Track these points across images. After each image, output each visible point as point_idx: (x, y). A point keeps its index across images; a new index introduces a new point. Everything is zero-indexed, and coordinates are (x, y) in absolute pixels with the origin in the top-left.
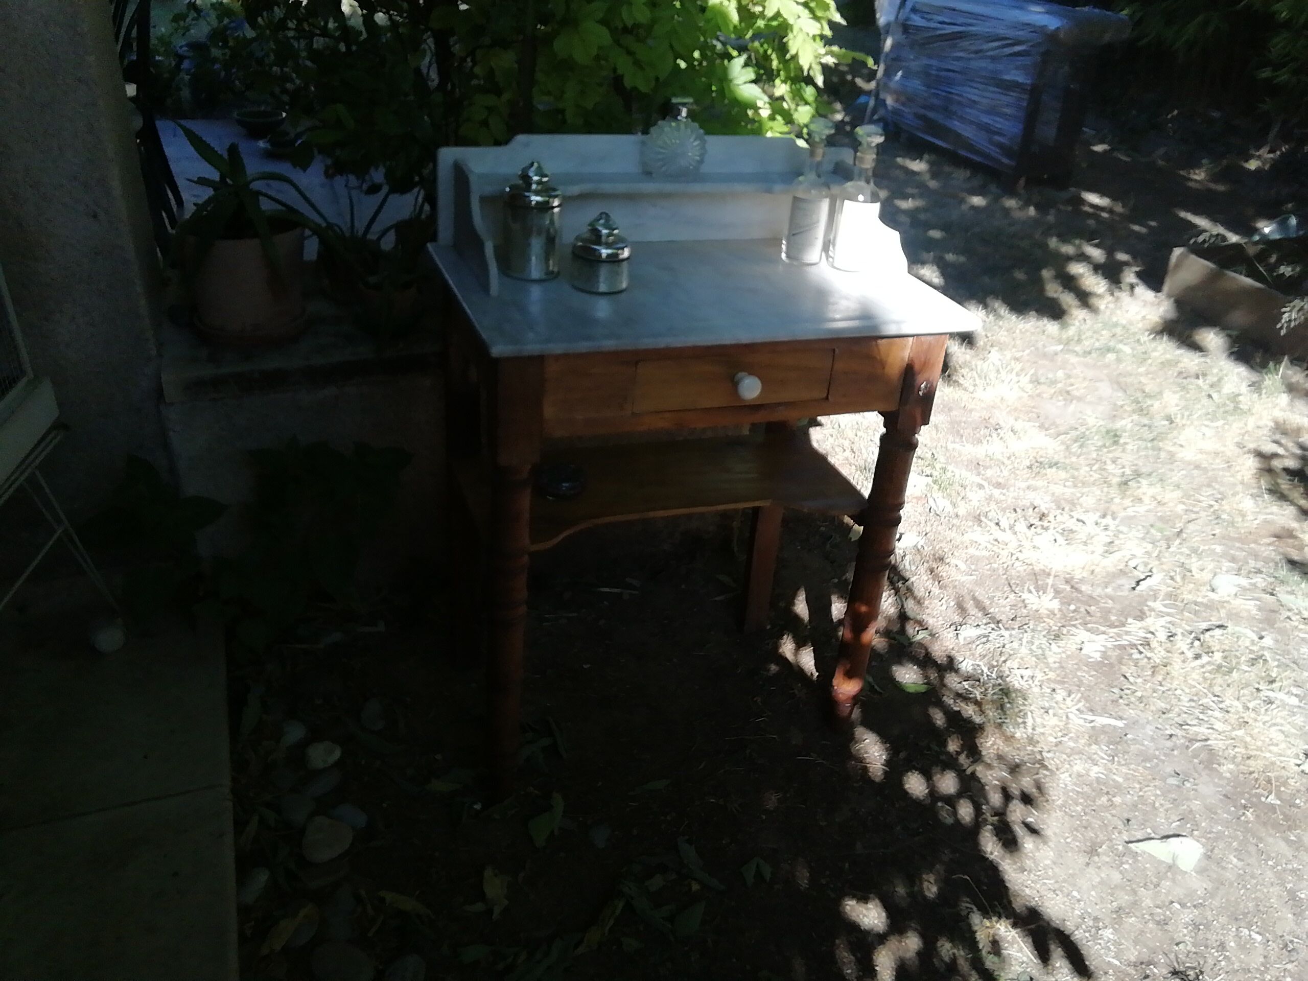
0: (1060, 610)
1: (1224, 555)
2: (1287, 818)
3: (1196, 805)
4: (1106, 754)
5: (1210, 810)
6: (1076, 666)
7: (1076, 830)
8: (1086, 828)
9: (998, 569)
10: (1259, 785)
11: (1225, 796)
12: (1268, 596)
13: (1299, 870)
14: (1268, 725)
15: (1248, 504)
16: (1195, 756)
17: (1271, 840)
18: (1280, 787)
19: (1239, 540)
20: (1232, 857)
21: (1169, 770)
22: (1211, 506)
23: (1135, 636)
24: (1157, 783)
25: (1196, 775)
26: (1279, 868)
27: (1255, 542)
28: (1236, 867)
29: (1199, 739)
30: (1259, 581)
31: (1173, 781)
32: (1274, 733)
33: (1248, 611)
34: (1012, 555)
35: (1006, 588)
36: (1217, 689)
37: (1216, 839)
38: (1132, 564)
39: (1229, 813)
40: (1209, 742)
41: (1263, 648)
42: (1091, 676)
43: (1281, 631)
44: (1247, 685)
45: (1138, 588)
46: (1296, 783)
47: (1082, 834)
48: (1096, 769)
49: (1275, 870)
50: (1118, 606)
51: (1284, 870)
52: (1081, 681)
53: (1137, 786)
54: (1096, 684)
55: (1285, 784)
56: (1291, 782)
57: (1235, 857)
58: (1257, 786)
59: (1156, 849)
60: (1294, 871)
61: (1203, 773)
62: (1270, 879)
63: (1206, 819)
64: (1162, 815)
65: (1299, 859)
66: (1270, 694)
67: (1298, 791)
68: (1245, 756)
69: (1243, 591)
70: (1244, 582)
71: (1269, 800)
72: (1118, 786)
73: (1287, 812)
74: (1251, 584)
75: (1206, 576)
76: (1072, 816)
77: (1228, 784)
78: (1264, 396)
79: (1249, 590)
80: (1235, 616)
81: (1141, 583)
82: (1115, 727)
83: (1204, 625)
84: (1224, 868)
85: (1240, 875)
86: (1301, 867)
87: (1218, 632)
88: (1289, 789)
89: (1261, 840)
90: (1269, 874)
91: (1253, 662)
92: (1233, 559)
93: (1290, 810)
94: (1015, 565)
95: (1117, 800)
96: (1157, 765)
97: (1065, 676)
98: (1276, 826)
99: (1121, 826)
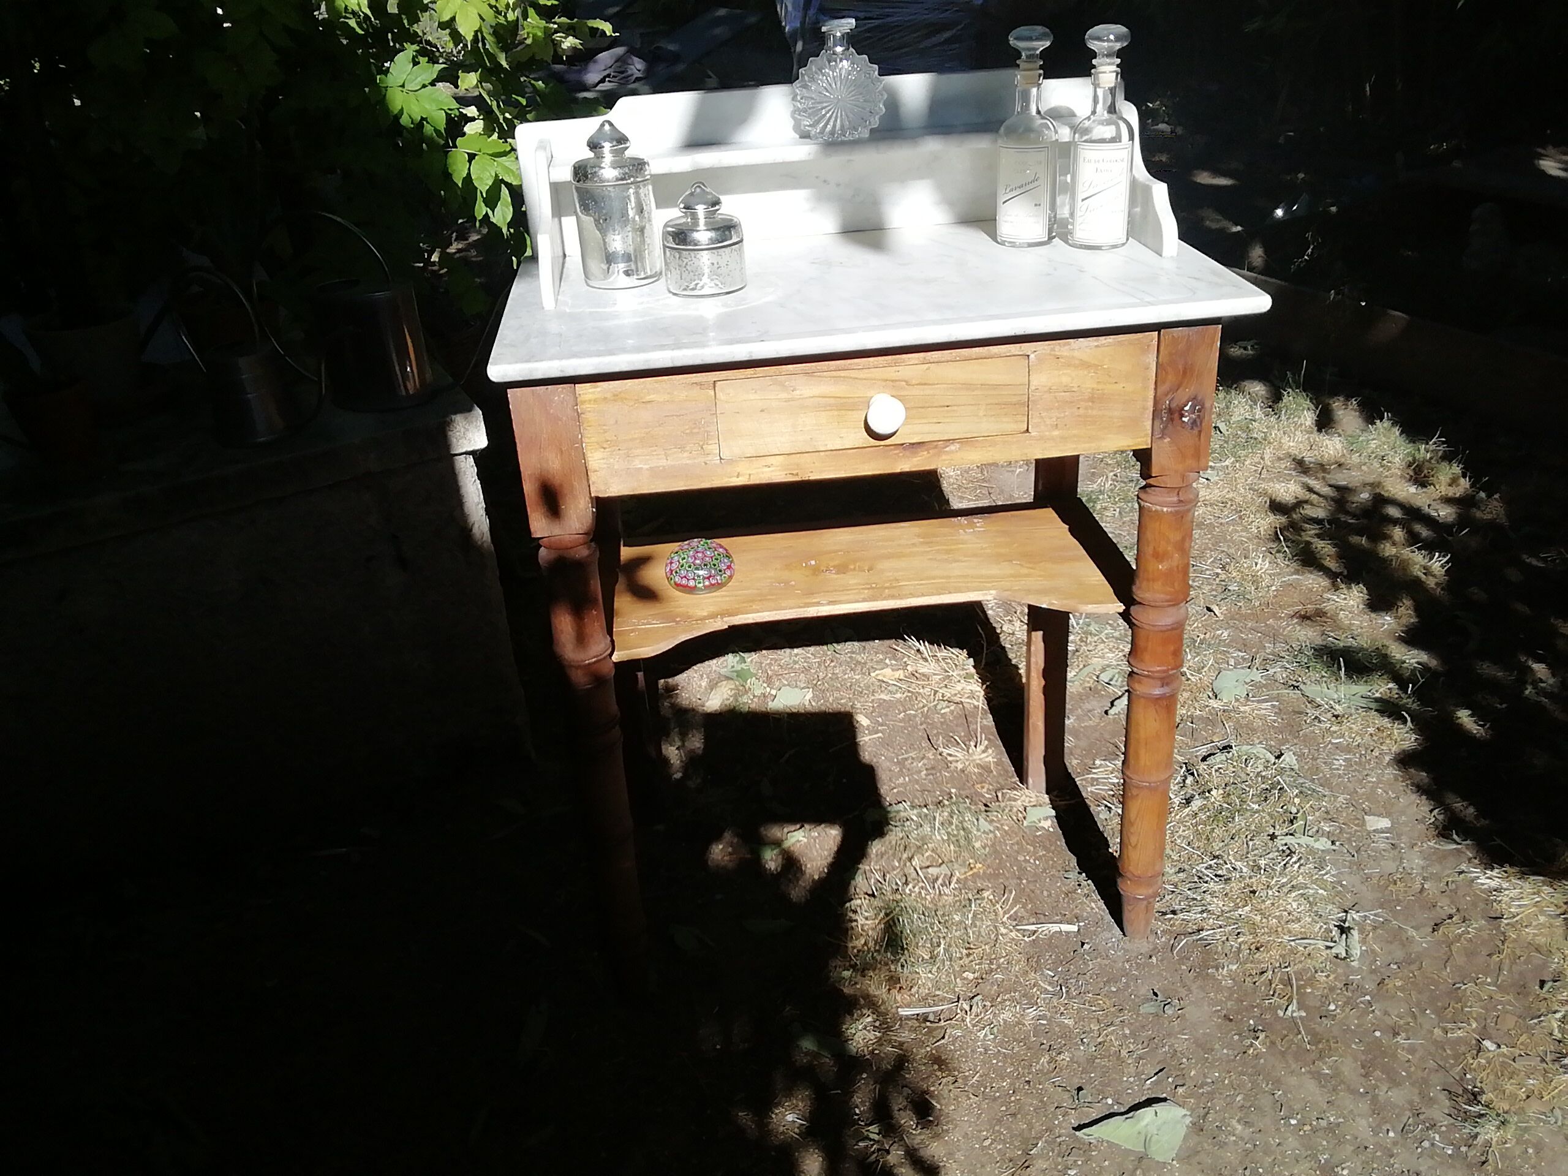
0: (997, 764)
1: (1232, 643)
2: (1316, 1039)
3: (1182, 1041)
4: (1050, 984)
5: (1203, 1046)
6: (1016, 847)
7: (999, 1121)
8: (1014, 1115)
9: (915, 716)
10: (1274, 992)
11: (1227, 1018)
12: (1290, 691)
13: (1338, 1125)
14: (1285, 890)
15: (1263, 565)
16: (1183, 959)
17: (1293, 1081)
18: (1304, 987)
19: (1255, 617)
20: (1234, 1122)
21: (1144, 990)
22: (1218, 574)
23: (1104, 784)
24: (1126, 1016)
25: (1183, 992)
26: (1307, 1128)
27: (1274, 616)
28: (1242, 1139)
29: (1190, 930)
30: (1277, 671)
31: (1148, 1008)
32: (1293, 903)
33: (1263, 718)
34: (936, 692)
35: (925, 744)
36: (1217, 846)
37: (1211, 1095)
38: (1105, 677)
39: (1229, 1046)
40: (1204, 934)
41: (1282, 771)
42: (1039, 858)
43: (1308, 740)
44: (1258, 832)
45: (1111, 712)
46: (1328, 976)
47: (1008, 1128)
48: (1032, 1012)
49: (1301, 1133)
50: (1083, 743)
51: (1314, 1131)
52: (1022, 869)
53: (1095, 1027)
54: (1044, 871)
55: (1312, 981)
56: (1321, 976)
57: (1239, 1121)
58: (1271, 993)
59: (1115, 1131)
60: (1331, 1128)
61: (1194, 987)
62: (1293, 1150)
63: (1196, 1064)
64: (1132, 1069)
65: (1338, 1106)
66: (1289, 840)
67: (1332, 989)
68: (1253, 947)
69: (1255, 691)
70: (1257, 676)
71: (1289, 1013)
72: (1066, 1034)
73: (1318, 1028)
74: (1267, 678)
75: (1206, 676)
76: (995, 1099)
77: (1229, 998)
78: (1283, 417)
79: (1265, 686)
80: (1246, 730)
81: (1115, 703)
82: (1067, 933)
83: (1203, 751)
84: (1222, 1145)
85: (1247, 1152)
86: (1341, 1120)
87: (1220, 757)
88: (1318, 989)
89: (1278, 1083)
90: (1292, 1141)
91: (1264, 796)
92: (1245, 646)
93: (1320, 1024)
94: (939, 707)
95: (1066, 1056)
96: (1127, 985)
97: (1001, 865)
98: (1300, 1054)
99: (1066, 1100)
